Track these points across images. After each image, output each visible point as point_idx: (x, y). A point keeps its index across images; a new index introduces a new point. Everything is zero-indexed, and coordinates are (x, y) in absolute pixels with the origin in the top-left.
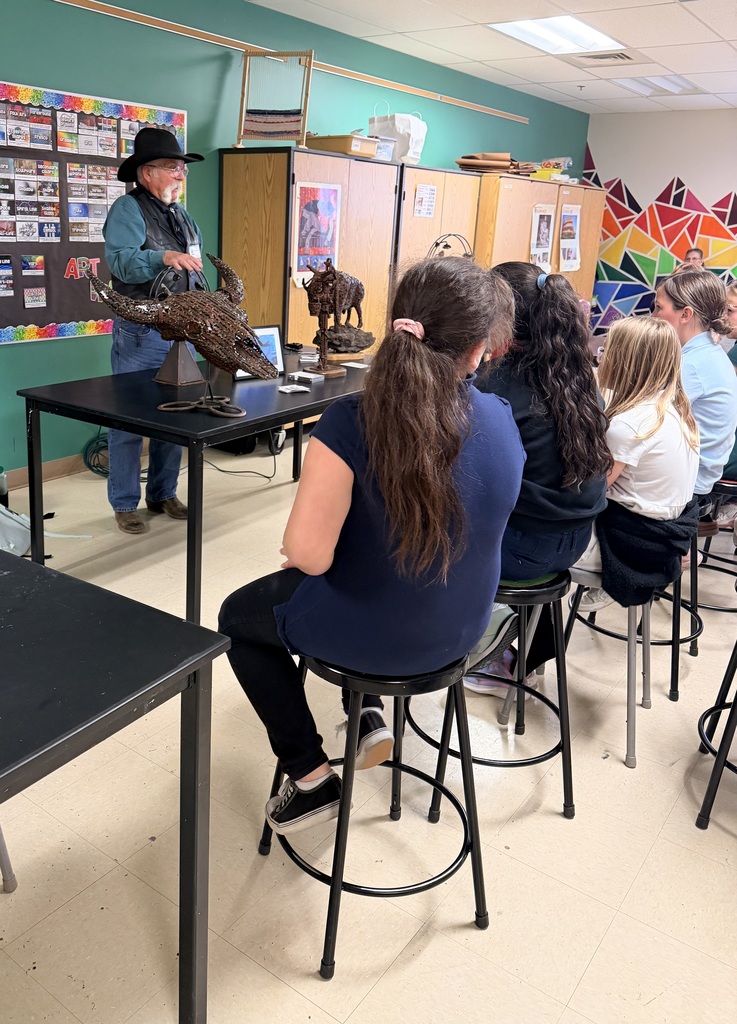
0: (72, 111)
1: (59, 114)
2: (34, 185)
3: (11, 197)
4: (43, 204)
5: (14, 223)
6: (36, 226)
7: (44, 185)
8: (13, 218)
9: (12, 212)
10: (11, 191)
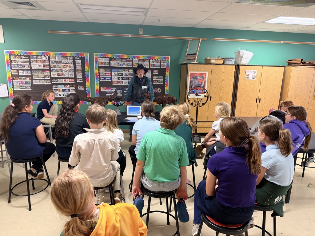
0: (137, 59)
1: (134, 60)
2: (128, 74)
3: (122, 77)
4: (130, 78)
5: (123, 82)
6: (128, 82)
7: (130, 74)
8: (122, 81)
9: (122, 79)
10: (122, 75)
